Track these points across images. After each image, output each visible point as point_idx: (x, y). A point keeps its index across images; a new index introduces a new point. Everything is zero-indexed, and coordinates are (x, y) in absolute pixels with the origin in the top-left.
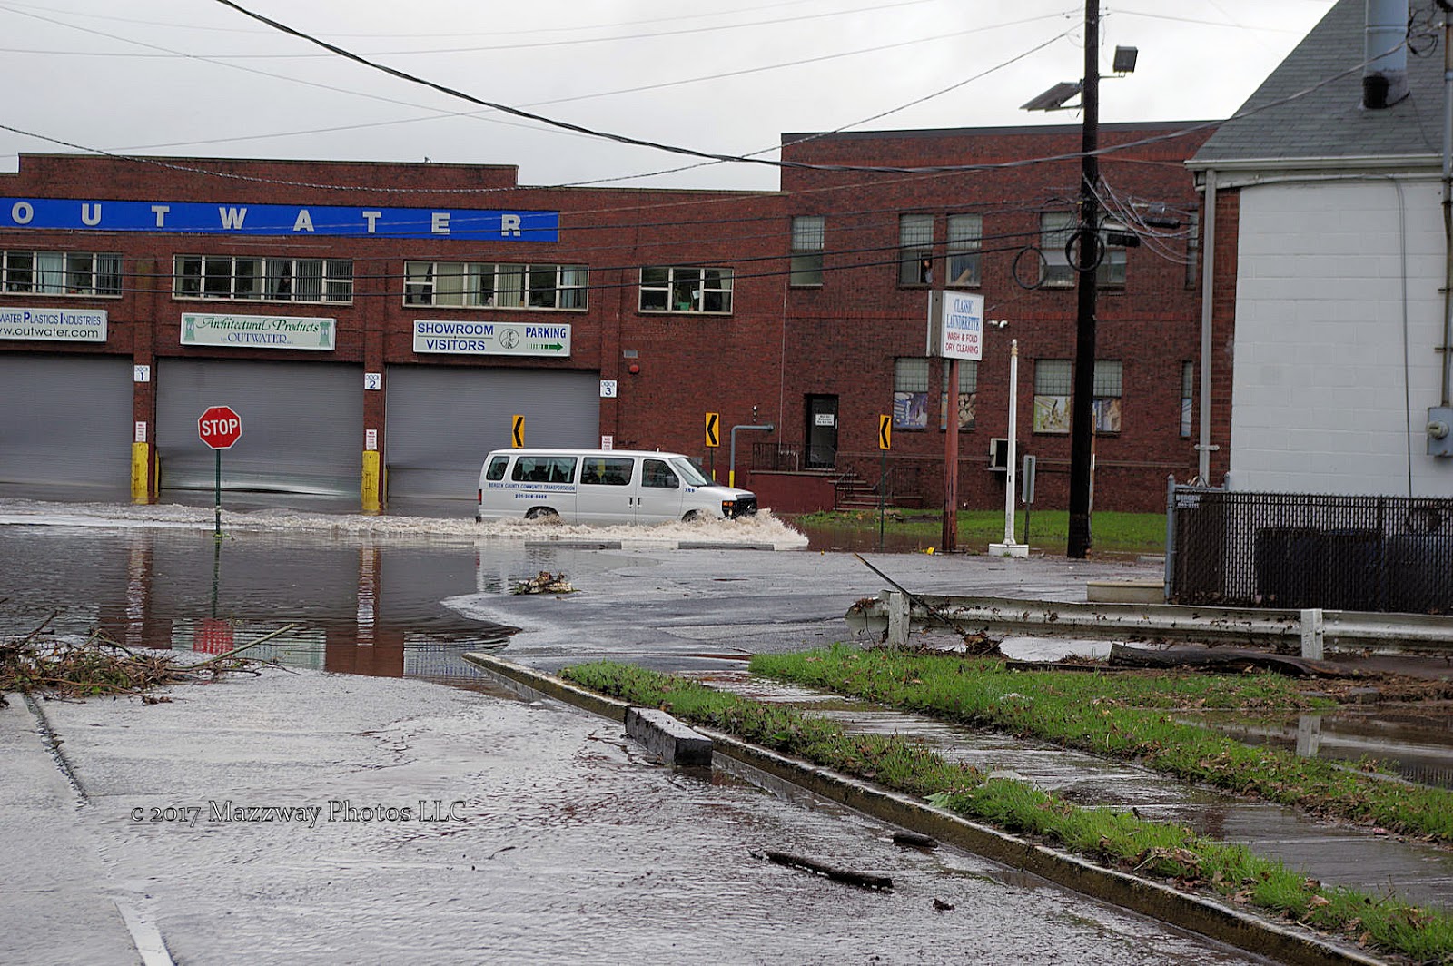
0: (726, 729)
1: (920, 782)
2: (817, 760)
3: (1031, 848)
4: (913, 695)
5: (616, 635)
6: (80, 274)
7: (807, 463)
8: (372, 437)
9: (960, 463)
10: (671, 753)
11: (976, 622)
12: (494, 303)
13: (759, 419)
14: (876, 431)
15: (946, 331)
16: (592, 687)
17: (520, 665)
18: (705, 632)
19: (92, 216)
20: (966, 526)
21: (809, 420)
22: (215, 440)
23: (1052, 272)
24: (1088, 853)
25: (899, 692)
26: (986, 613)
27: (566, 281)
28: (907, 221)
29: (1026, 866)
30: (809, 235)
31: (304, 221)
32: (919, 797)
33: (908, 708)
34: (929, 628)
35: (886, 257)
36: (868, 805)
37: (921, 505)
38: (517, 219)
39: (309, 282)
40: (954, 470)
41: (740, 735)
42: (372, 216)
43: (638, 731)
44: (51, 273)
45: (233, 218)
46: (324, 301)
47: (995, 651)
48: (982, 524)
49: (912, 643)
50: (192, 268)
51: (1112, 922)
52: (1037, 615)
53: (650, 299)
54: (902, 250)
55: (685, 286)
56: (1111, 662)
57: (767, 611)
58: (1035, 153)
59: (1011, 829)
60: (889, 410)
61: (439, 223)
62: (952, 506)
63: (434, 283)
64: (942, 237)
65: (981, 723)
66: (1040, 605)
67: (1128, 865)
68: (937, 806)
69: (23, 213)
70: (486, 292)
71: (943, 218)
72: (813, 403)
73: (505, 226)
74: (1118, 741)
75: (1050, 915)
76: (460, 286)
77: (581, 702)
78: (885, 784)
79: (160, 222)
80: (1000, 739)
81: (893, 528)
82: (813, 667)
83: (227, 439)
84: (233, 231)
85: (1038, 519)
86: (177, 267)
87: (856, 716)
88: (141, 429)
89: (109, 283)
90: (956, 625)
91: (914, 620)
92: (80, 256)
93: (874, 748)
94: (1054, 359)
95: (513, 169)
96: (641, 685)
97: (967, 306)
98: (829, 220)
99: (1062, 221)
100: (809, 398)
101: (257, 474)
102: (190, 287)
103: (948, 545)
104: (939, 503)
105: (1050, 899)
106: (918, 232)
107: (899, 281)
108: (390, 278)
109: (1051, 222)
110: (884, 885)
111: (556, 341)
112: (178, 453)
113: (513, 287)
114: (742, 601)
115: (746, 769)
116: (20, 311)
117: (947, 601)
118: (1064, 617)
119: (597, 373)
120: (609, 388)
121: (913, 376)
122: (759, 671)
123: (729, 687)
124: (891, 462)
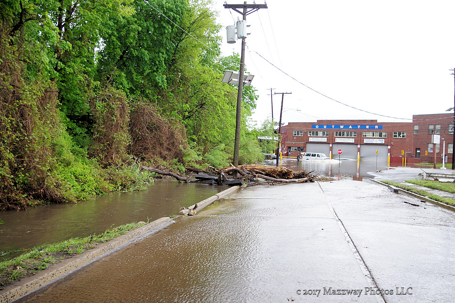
0: (401, 188)
1: (425, 195)
2: (412, 192)
3: (438, 203)
4: (426, 185)
5: (388, 177)
6: (324, 134)
7: (416, 157)
8: (359, 153)
9: (437, 157)
10: (393, 191)
11: (435, 176)
12: (374, 137)
13: (409, 151)
14: (425, 153)
15: (434, 140)
16: (384, 183)
17: (375, 180)
18: (400, 177)
19: (325, 127)
20: (437, 165)
21: (416, 151)
22: (339, 153)
23: (450, 132)
24: (445, 203)
25: (424, 185)
26: (437, 175)
27: (384, 134)
28: (430, 126)
29: (437, 205)
30: (416, 128)
31: (350, 127)
32: (424, 196)
33: (425, 186)
34: (429, 177)
35: (427, 130)
36: (418, 197)
37: (432, 162)
38: (377, 126)
39: (351, 135)
40: (436, 158)
41: (402, 189)
42: (359, 126)
43: (390, 188)
44: (320, 134)
45: (342, 127)
46: (353, 137)
47: (438, 180)
48: (440, 165)
49: (427, 179)
50: (337, 133)
51: (447, 211)
52: (444, 176)
53: (395, 136)
54: (429, 130)
55: (399, 135)
56: (454, 182)
57: (408, 175)
58: (448, 117)
59: (436, 200)
60: (427, 150)
61: (367, 127)
62: (435, 162)
63: (367, 134)
64: (435, 128)
65: (434, 188)
66: (444, 174)
67: (450, 205)
68: (426, 197)
69: (317, 127)
70: (373, 135)
71: (435, 125)
72: (417, 149)
73: (376, 127)
74: (452, 191)
75: (439, 210)
76: (370, 135)
77: (383, 184)
78: (420, 195)
79: (333, 127)
80: (437, 190)
81: (427, 165)
82: (413, 181)
83: (341, 153)
84: (342, 128)
85: (448, 165)
86: (335, 133)
87: (418, 187)
88: (331, 152)
89: (327, 135)
90: (433, 177)
91: (427, 176)
92: (324, 132)
93: (419, 191)
94: (451, 143)
95: (377, 120)
96: (390, 183)
97: (438, 137)
98: (419, 126)
99: (451, 125)
100: (416, 148)
101: (344, 158)
102: (337, 135)
103: (435, 168)
104: (434, 162)
105: (440, 208)
106: (431, 127)
107: (429, 133)
108: (361, 134)
109: (450, 126)
110: (418, 206)
111: (382, 141)
112: (334, 155)
113: (377, 135)
114: (405, 174)
115: (403, 193)
116: (317, 138)
117: (431, 174)
118: (447, 176)
119: (388, 145)
120: (389, 147)
121: (431, 146)
122: (406, 182)
123: (402, 183)
124: (427, 157)
